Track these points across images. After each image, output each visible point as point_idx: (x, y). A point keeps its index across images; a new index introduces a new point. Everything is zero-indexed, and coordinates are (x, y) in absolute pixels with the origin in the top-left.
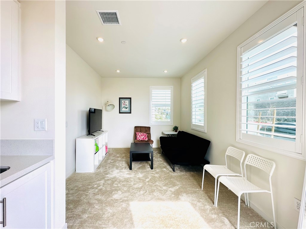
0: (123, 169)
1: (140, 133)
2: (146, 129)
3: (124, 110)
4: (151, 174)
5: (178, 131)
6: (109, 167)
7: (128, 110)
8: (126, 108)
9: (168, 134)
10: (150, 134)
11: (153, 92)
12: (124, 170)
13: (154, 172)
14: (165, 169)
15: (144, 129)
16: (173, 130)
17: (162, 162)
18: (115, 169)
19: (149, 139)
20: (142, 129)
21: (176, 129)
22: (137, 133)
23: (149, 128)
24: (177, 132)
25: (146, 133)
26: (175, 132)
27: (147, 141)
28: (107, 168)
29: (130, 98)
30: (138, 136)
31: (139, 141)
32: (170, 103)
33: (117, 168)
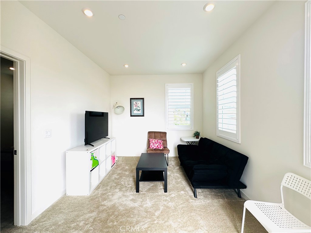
0: (128, 191)
1: (154, 140)
2: (162, 135)
3: (135, 112)
4: (164, 200)
5: (200, 138)
6: (111, 187)
7: (140, 113)
8: (139, 110)
9: (188, 142)
10: (166, 141)
11: (169, 91)
12: (128, 194)
13: (167, 199)
14: (182, 192)
15: (159, 134)
16: (194, 137)
17: (180, 180)
18: (117, 190)
19: (164, 147)
20: (156, 134)
21: (197, 135)
22: (150, 139)
23: (165, 133)
24: (198, 138)
25: (162, 139)
26: (197, 138)
27: (162, 150)
28: (109, 188)
29: (143, 99)
30: (152, 144)
31: (152, 150)
32: (189, 103)
33: (120, 190)
